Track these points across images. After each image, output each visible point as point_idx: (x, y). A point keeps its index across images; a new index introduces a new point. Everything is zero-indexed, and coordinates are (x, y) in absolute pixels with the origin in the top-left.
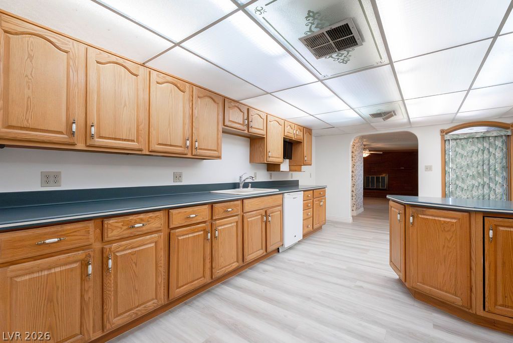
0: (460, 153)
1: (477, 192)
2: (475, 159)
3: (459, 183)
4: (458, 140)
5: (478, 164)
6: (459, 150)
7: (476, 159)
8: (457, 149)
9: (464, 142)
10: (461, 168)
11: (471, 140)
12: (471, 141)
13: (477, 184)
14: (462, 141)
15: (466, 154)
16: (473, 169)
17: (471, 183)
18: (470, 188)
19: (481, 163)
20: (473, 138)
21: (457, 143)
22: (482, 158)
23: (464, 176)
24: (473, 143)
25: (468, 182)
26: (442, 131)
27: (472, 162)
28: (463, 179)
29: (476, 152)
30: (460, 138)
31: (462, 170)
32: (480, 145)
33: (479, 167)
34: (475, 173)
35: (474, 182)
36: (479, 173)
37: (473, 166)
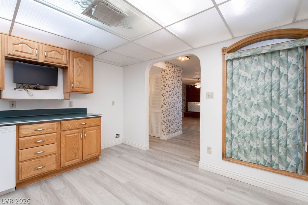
0: (243, 76)
1: (263, 127)
2: (260, 83)
3: (242, 115)
4: (241, 60)
5: (265, 89)
6: (243, 72)
7: (262, 83)
8: (240, 71)
9: (248, 61)
10: (244, 95)
11: (256, 58)
12: (256, 60)
13: (262, 116)
14: (246, 60)
15: (249, 77)
16: (258, 97)
17: (255, 114)
18: (254, 121)
19: (268, 88)
20: (259, 55)
21: (240, 63)
22: (269, 81)
23: (247, 106)
24: (259, 63)
25: (252, 112)
26: (224, 50)
27: (256, 87)
28: (246, 109)
29: (262, 73)
30: (243, 56)
31: (245, 98)
32: (267, 64)
33: (266, 93)
34: (260, 101)
35: (259, 113)
36: (265, 102)
37: (258, 93)
